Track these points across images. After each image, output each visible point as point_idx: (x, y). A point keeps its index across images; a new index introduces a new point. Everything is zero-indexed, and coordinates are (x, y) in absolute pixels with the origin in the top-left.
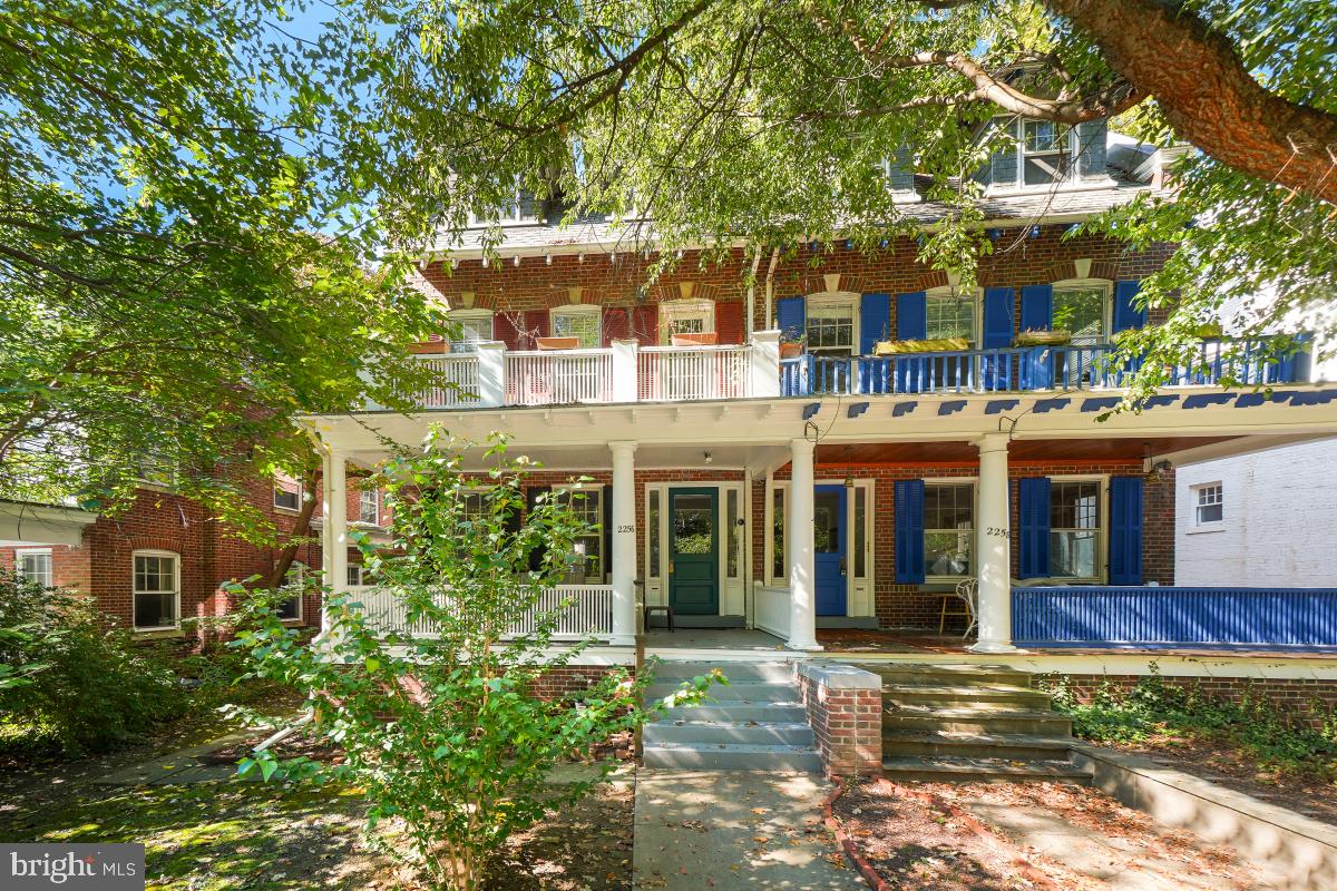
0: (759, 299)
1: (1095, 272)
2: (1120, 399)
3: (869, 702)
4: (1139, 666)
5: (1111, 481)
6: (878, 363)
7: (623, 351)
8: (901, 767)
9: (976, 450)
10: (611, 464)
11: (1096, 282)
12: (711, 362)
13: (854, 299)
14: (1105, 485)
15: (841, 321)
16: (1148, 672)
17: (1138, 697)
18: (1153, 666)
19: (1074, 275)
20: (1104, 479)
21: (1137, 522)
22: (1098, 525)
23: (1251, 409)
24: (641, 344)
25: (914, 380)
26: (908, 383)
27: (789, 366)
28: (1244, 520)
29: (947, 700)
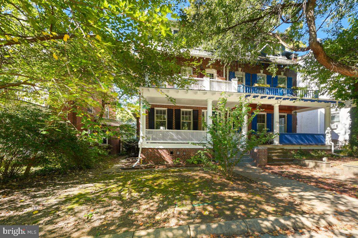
0: (226, 71)
1: (284, 75)
2: (297, 99)
3: (265, 151)
4: (297, 147)
5: (287, 115)
6: (255, 88)
7: (207, 80)
8: (270, 163)
9: (273, 106)
10: (207, 105)
11: (284, 77)
12: (224, 84)
13: (244, 74)
14: (286, 116)
15: (241, 78)
16: (299, 148)
17: (298, 153)
18: (300, 147)
19: (281, 75)
20: (286, 114)
21: (291, 123)
22: (285, 124)
23: (313, 102)
24: (210, 78)
25: (261, 92)
26: (260, 93)
27: (239, 86)
28: (301, 125)
29: (273, 153)
